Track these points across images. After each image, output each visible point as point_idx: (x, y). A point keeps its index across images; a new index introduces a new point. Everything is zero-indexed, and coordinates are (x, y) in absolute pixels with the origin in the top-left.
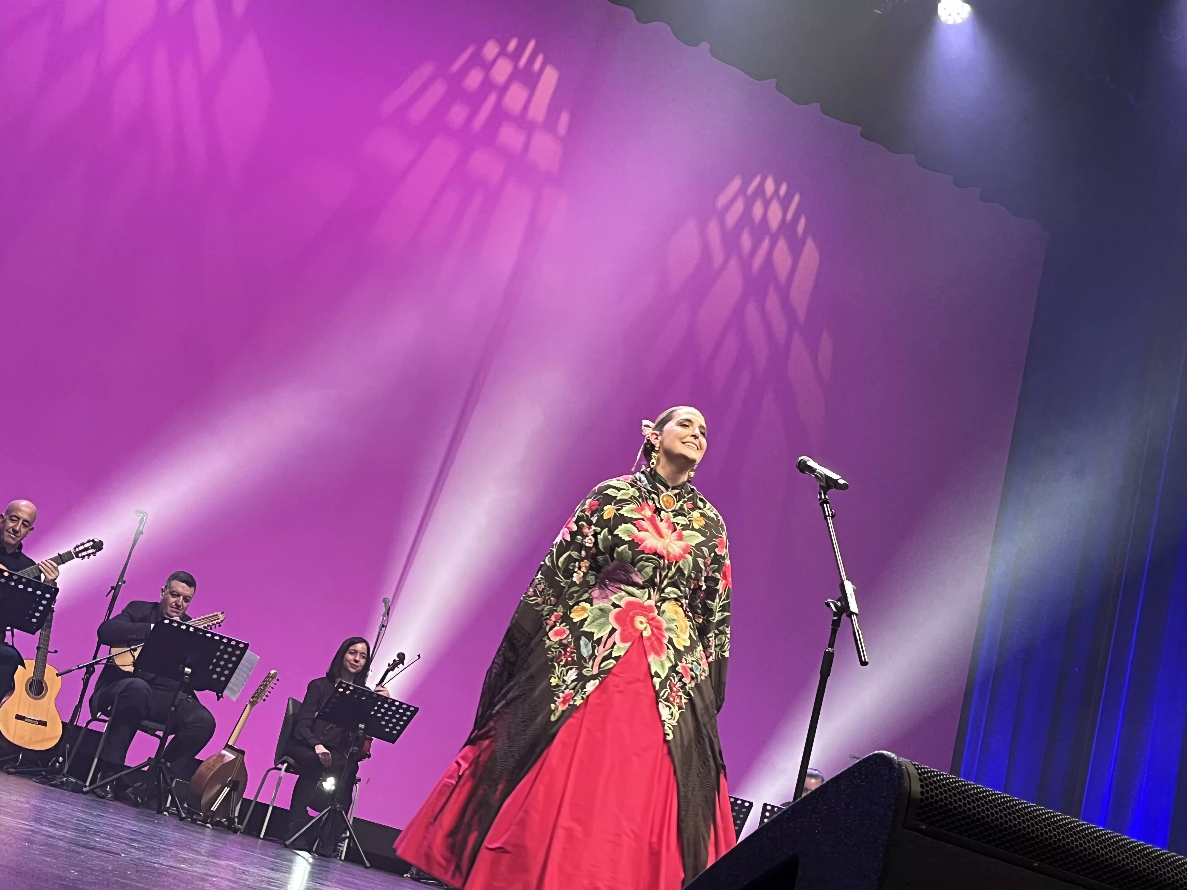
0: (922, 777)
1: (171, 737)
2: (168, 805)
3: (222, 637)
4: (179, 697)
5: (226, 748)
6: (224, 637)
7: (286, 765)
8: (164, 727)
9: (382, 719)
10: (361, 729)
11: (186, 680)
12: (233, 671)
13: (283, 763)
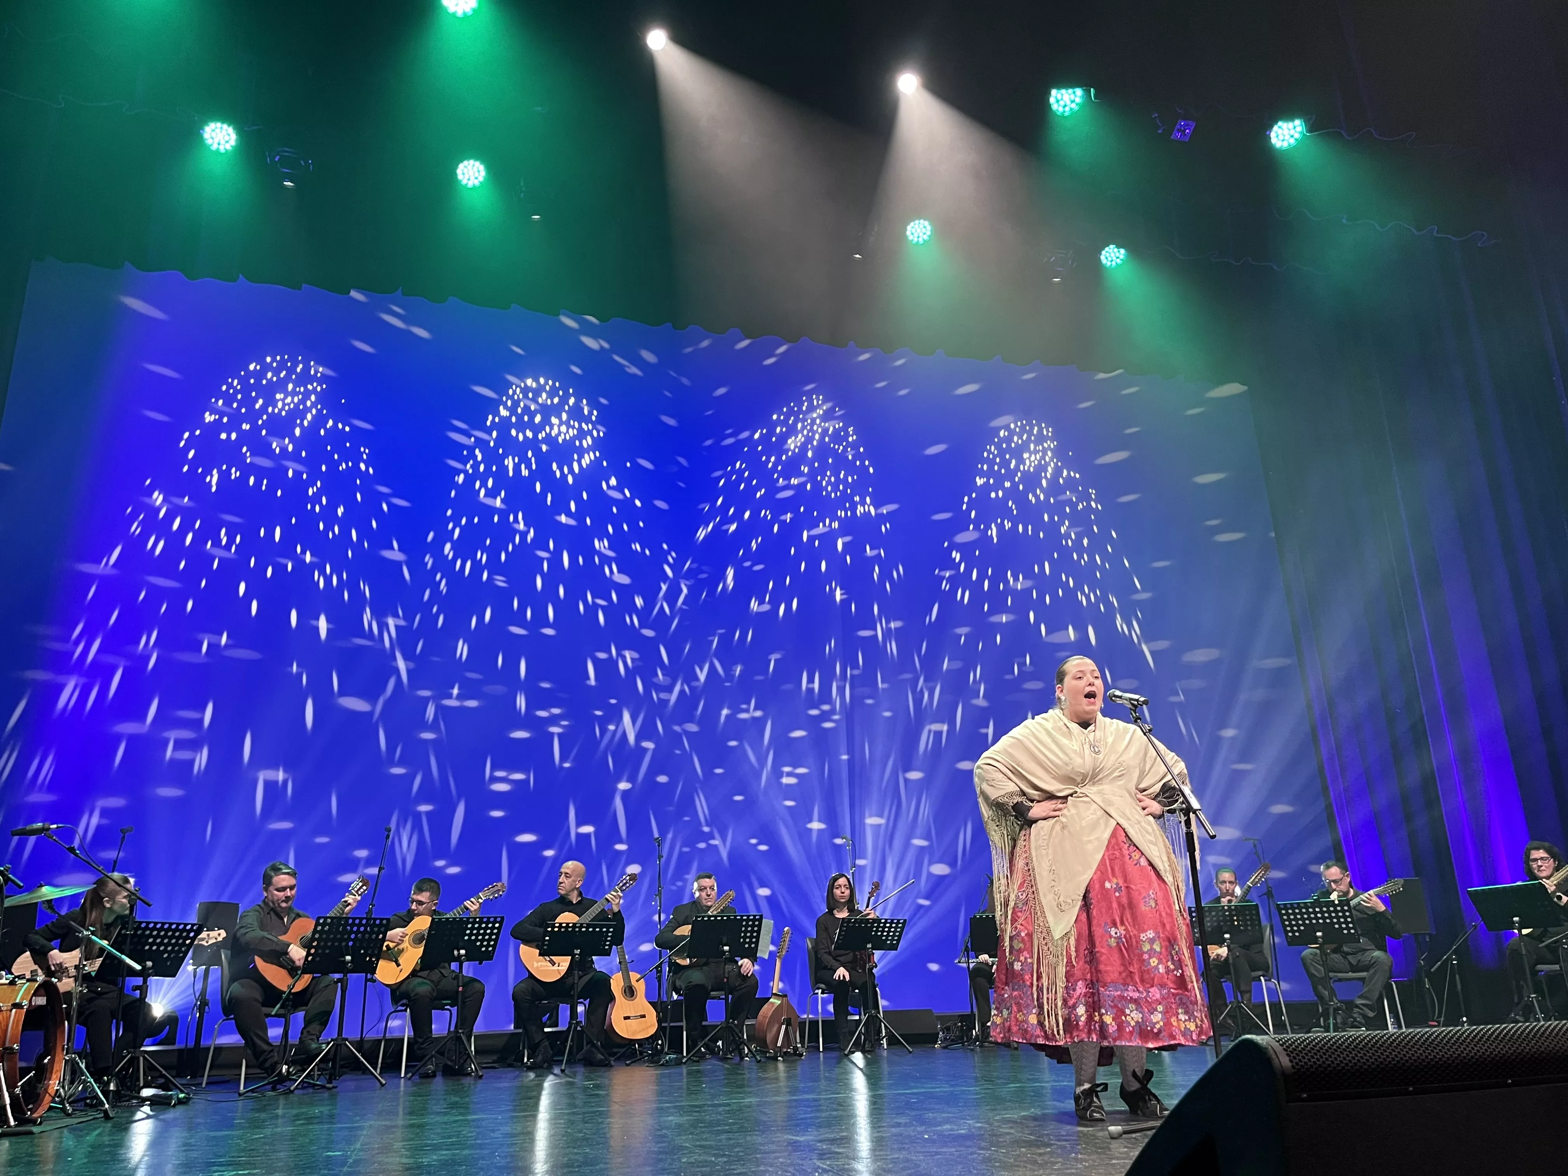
0: (1288, 1051)
2: (746, 1051)
3: (742, 916)
4: (727, 971)
5: (773, 996)
12: (758, 937)
13: (818, 989)
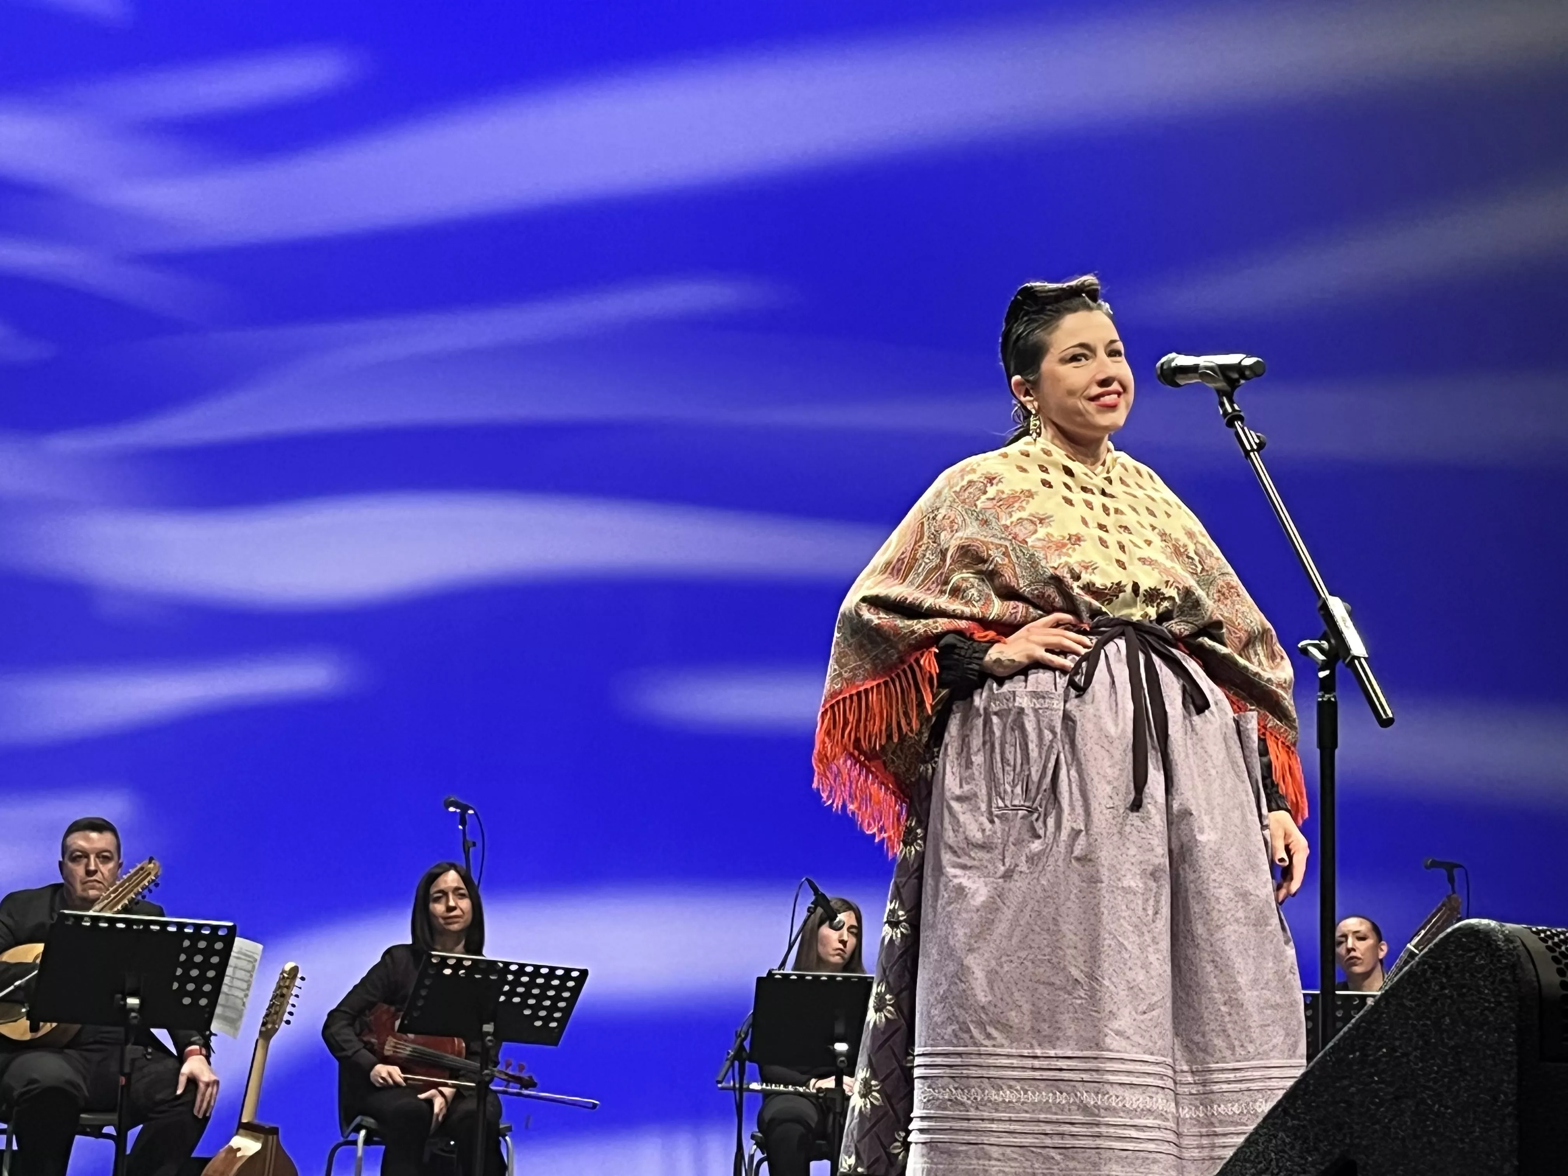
0: (1557, 954)
1: (133, 1133)
3: (180, 926)
4: (128, 1057)
5: (241, 1131)
6: (185, 925)
7: (363, 1133)
8: (114, 1117)
9: (524, 1005)
10: (488, 1034)
11: (135, 1022)
12: (218, 982)
13: (357, 1130)
